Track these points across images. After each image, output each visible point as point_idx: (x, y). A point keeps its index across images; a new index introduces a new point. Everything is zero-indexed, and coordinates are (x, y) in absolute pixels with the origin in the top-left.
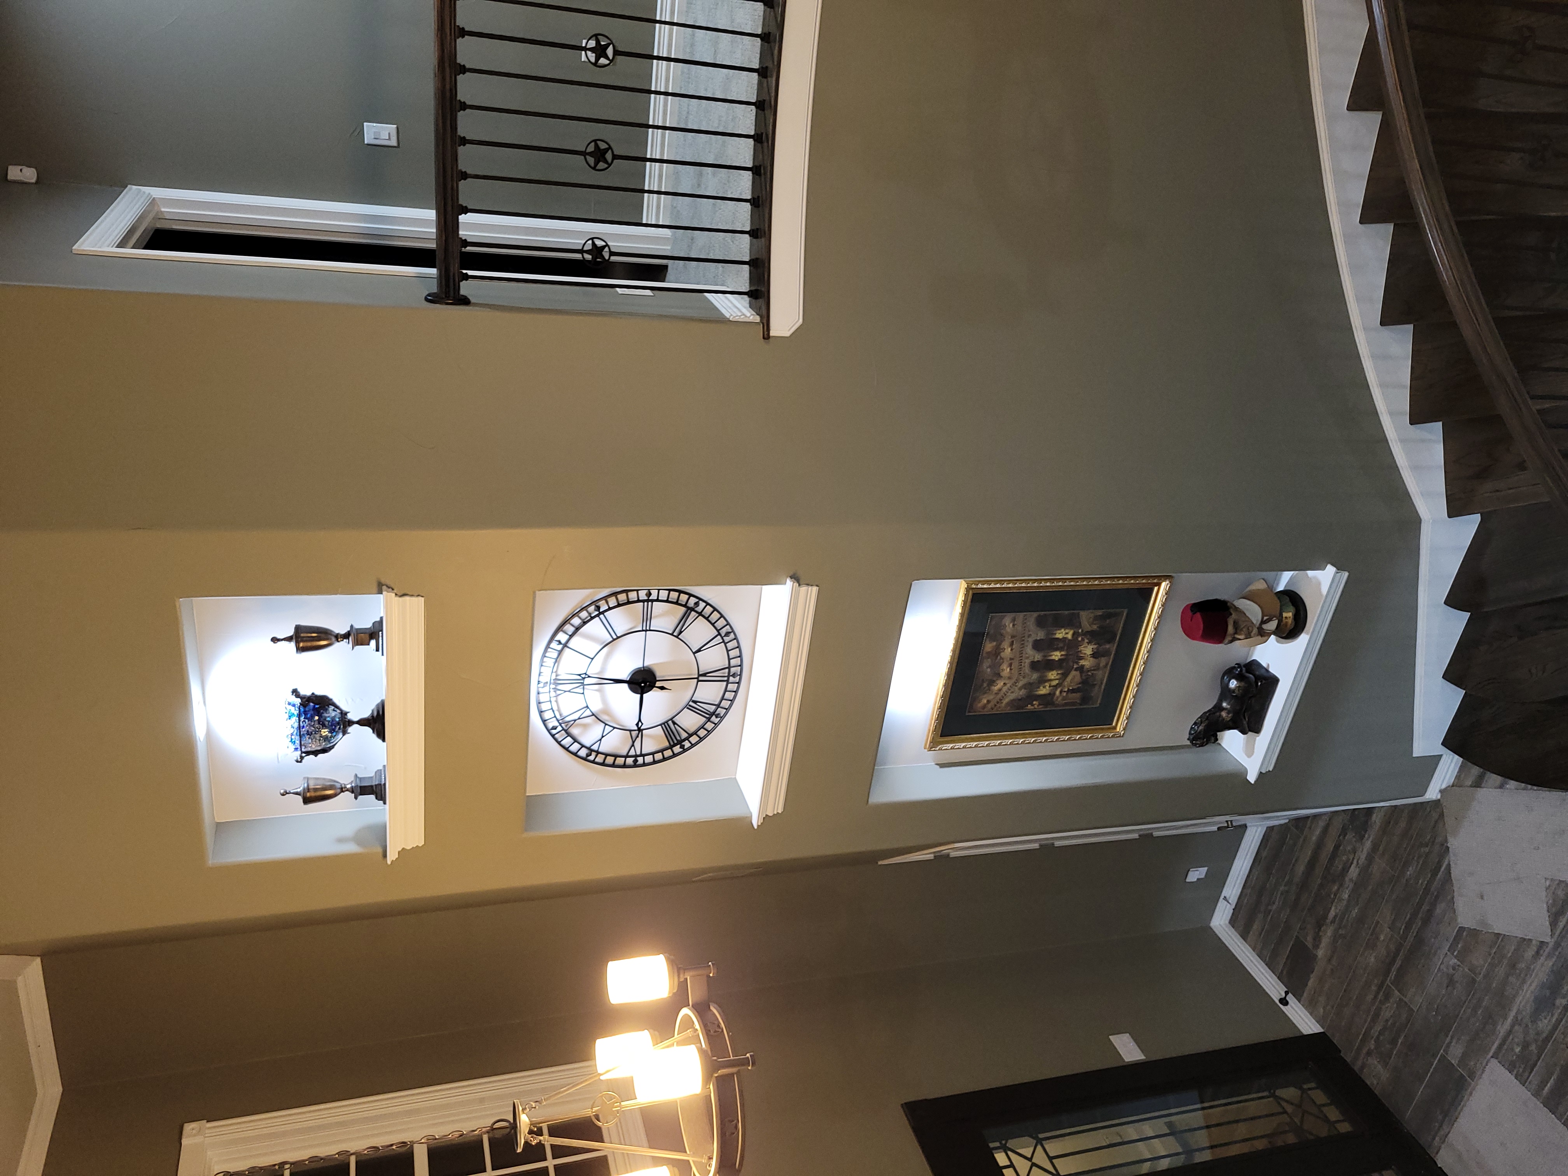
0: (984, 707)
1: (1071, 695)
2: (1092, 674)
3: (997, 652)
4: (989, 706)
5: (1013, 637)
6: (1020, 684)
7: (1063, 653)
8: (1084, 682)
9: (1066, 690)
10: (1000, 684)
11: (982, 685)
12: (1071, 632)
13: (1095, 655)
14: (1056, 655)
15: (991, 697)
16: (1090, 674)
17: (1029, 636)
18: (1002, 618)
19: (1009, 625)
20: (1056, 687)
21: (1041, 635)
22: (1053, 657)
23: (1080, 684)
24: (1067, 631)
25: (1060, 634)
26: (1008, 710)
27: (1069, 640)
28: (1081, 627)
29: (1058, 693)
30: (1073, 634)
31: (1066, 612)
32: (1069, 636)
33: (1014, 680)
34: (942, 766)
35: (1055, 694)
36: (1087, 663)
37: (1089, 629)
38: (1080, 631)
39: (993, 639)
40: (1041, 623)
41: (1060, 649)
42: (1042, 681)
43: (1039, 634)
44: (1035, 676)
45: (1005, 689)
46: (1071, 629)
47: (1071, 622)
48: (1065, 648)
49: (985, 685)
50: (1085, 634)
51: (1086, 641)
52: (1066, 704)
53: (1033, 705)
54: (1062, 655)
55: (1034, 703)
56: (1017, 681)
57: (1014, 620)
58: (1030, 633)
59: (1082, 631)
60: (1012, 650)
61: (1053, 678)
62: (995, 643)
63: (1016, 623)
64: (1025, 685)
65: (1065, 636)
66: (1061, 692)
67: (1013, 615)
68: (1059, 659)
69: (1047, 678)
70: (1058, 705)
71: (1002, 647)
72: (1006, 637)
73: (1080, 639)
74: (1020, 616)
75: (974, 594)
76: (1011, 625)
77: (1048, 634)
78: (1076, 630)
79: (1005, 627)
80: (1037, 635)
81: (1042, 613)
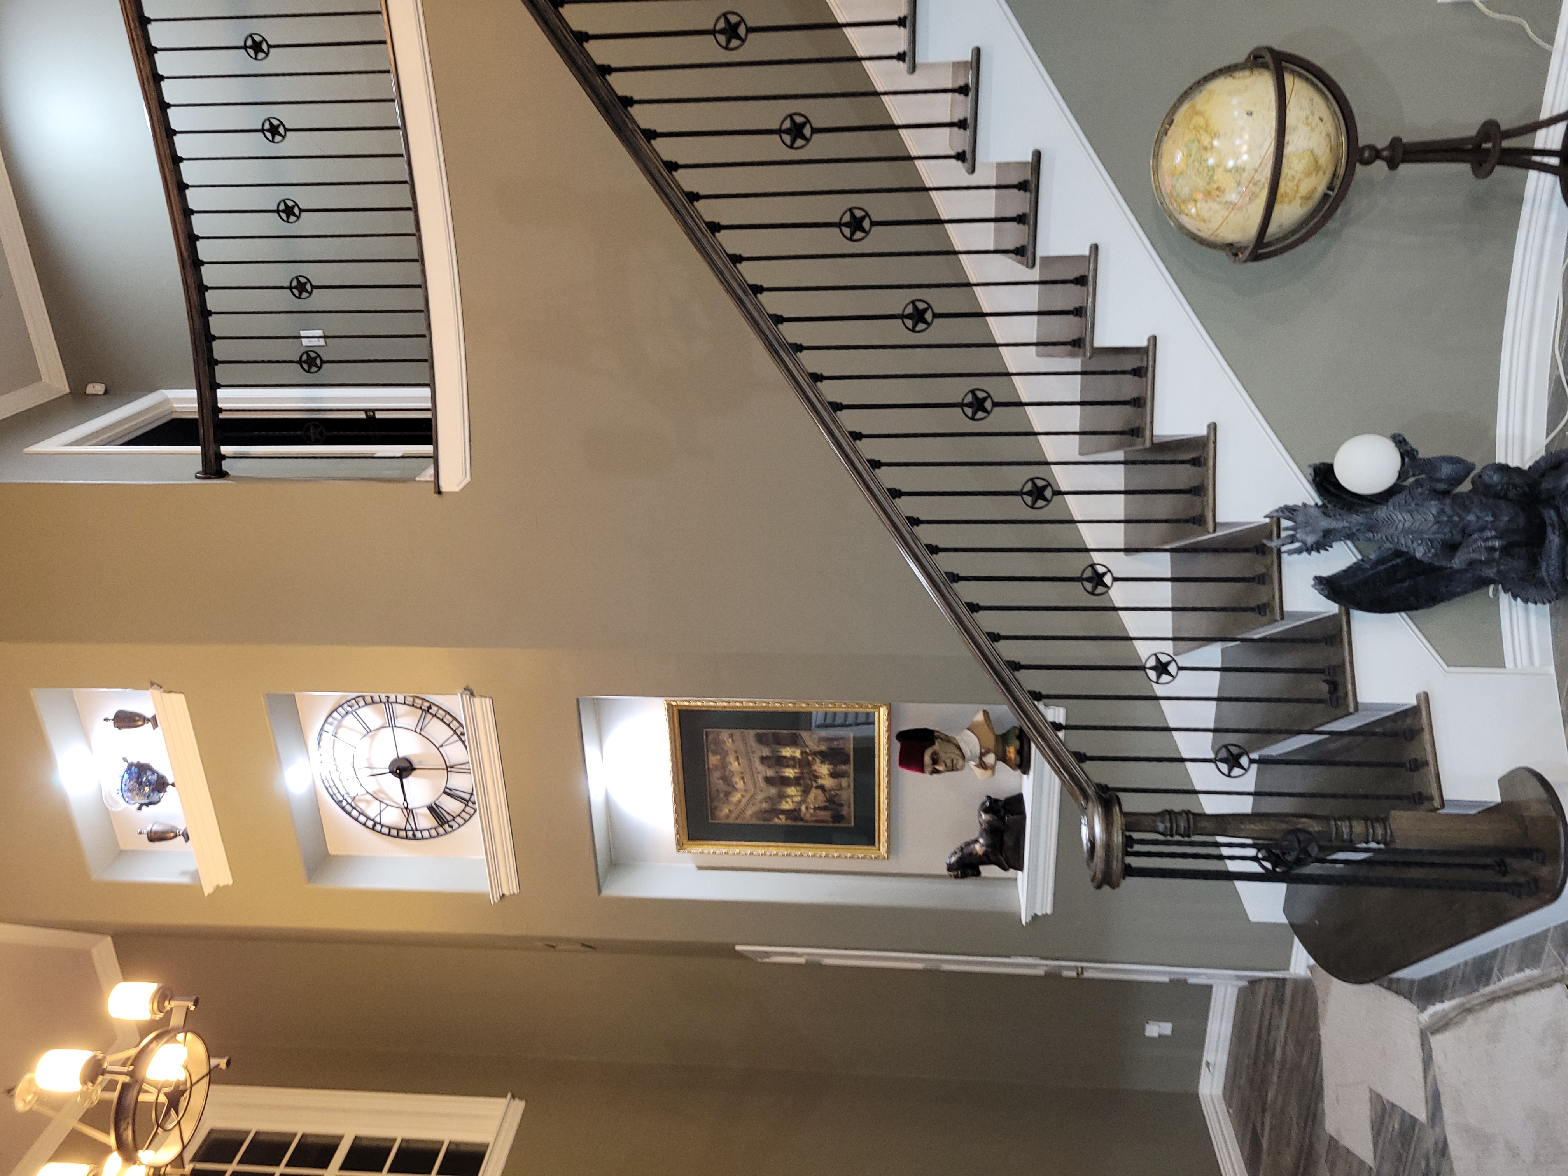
0: (728, 817)
1: (819, 813)
2: (837, 794)
3: (724, 765)
4: (733, 815)
5: (735, 752)
6: (760, 796)
7: (796, 771)
8: (831, 800)
9: (812, 807)
10: (737, 797)
11: (718, 795)
12: (798, 751)
13: (833, 775)
14: (790, 773)
15: (732, 808)
16: (833, 793)
17: (754, 752)
18: (718, 734)
19: (728, 740)
20: (800, 803)
21: (766, 752)
22: (787, 774)
23: (826, 802)
24: (793, 749)
25: (787, 752)
26: (754, 821)
27: (799, 759)
28: (807, 746)
29: (803, 808)
30: (802, 753)
31: (786, 732)
32: (798, 754)
33: (750, 794)
34: (700, 868)
35: (800, 810)
36: (828, 782)
37: (818, 750)
38: (808, 750)
39: (715, 753)
40: (760, 739)
41: (793, 767)
42: (782, 796)
43: (764, 751)
44: (773, 791)
45: (744, 801)
46: (797, 748)
47: (794, 741)
48: (798, 766)
49: (722, 795)
50: (815, 754)
51: (818, 760)
52: (816, 821)
53: (779, 818)
54: (795, 773)
55: (781, 816)
56: (755, 794)
57: (731, 736)
58: (753, 749)
59: (810, 751)
60: (739, 764)
61: (793, 794)
62: (718, 757)
63: (734, 738)
64: (765, 799)
65: (793, 755)
66: (807, 808)
67: (730, 731)
68: (794, 777)
69: (786, 794)
70: (807, 821)
71: (728, 760)
72: (729, 752)
73: (810, 758)
74: (737, 732)
75: (679, 711)
76: (730, 741)
77: (773, 751)
78: (803, 749)
79: (724, 742)
80: (762, 751)
81: (760, 731)
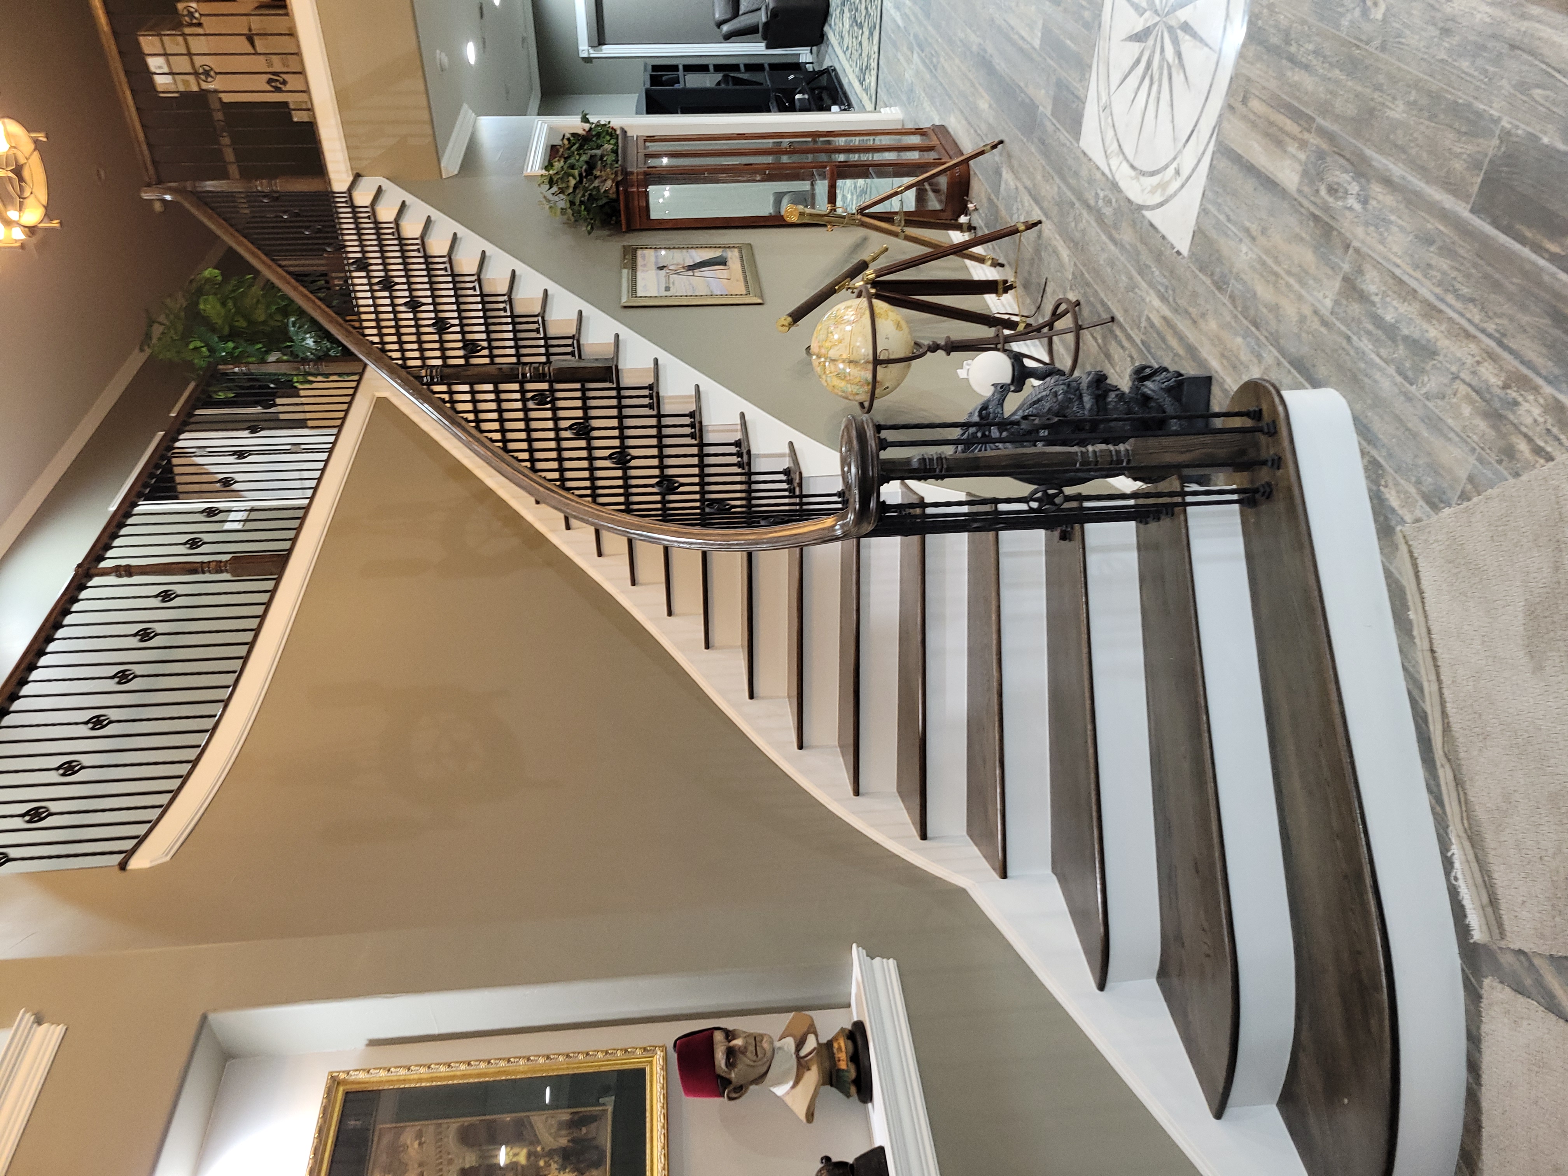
5: (421, 1165)
12: (524, 1153)
17: (450, 1162)
18: (400, 1132)
19: (412, 1145)
21: (471, 1160)
24: (516, 1150)
27: (522, 1166)
28: (539, 1142)
30: (529, 1155)
31: (508, 1118)
32: (522, 1158)
37: (555, 1145)
38: (539, 1149)
39: (387, 1169)
40: (466, 1138)
43: (468, 1159)
46: (523, 1147)
47: (518, 1135)
50: (550, 1154)
51: (554, 1166)
57: (419, 1135)
58: (450, 1156)
59: (543, 1149)
62: (390, 1175)
63: (423, 1140)
65: (514, 1160)
67: (419, 1125)
72: (410, 1168)
73: (542, 1163)
74: (430, 1128)
75: (347, 1094)
76: (416, 1144)
77: (483, 1157)
78: (532, 1148)
79: (406, 1147)
80: (464, 1158)
81: (468, 1120)
